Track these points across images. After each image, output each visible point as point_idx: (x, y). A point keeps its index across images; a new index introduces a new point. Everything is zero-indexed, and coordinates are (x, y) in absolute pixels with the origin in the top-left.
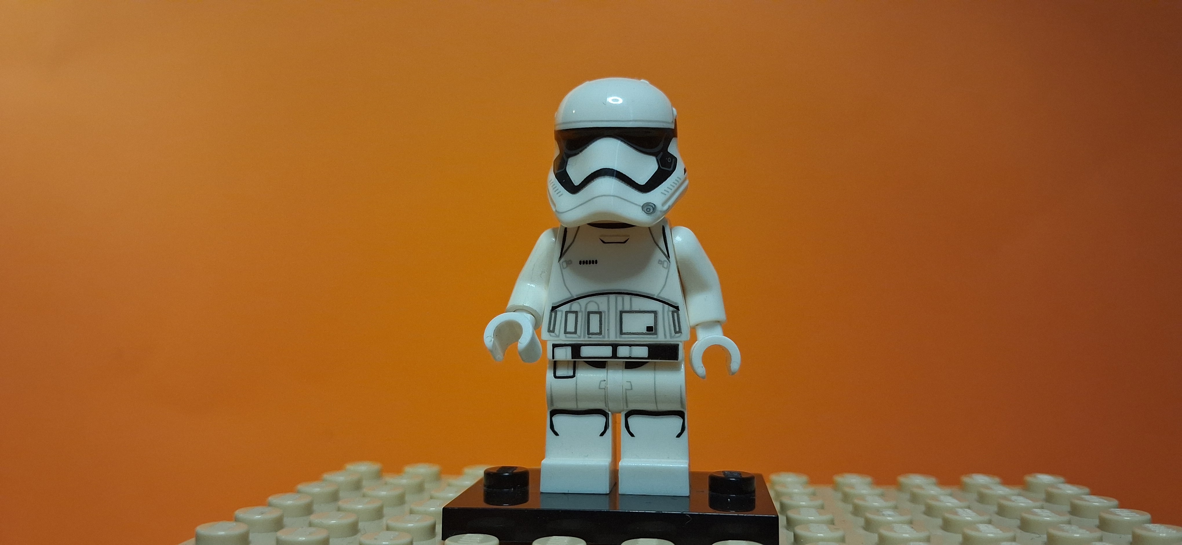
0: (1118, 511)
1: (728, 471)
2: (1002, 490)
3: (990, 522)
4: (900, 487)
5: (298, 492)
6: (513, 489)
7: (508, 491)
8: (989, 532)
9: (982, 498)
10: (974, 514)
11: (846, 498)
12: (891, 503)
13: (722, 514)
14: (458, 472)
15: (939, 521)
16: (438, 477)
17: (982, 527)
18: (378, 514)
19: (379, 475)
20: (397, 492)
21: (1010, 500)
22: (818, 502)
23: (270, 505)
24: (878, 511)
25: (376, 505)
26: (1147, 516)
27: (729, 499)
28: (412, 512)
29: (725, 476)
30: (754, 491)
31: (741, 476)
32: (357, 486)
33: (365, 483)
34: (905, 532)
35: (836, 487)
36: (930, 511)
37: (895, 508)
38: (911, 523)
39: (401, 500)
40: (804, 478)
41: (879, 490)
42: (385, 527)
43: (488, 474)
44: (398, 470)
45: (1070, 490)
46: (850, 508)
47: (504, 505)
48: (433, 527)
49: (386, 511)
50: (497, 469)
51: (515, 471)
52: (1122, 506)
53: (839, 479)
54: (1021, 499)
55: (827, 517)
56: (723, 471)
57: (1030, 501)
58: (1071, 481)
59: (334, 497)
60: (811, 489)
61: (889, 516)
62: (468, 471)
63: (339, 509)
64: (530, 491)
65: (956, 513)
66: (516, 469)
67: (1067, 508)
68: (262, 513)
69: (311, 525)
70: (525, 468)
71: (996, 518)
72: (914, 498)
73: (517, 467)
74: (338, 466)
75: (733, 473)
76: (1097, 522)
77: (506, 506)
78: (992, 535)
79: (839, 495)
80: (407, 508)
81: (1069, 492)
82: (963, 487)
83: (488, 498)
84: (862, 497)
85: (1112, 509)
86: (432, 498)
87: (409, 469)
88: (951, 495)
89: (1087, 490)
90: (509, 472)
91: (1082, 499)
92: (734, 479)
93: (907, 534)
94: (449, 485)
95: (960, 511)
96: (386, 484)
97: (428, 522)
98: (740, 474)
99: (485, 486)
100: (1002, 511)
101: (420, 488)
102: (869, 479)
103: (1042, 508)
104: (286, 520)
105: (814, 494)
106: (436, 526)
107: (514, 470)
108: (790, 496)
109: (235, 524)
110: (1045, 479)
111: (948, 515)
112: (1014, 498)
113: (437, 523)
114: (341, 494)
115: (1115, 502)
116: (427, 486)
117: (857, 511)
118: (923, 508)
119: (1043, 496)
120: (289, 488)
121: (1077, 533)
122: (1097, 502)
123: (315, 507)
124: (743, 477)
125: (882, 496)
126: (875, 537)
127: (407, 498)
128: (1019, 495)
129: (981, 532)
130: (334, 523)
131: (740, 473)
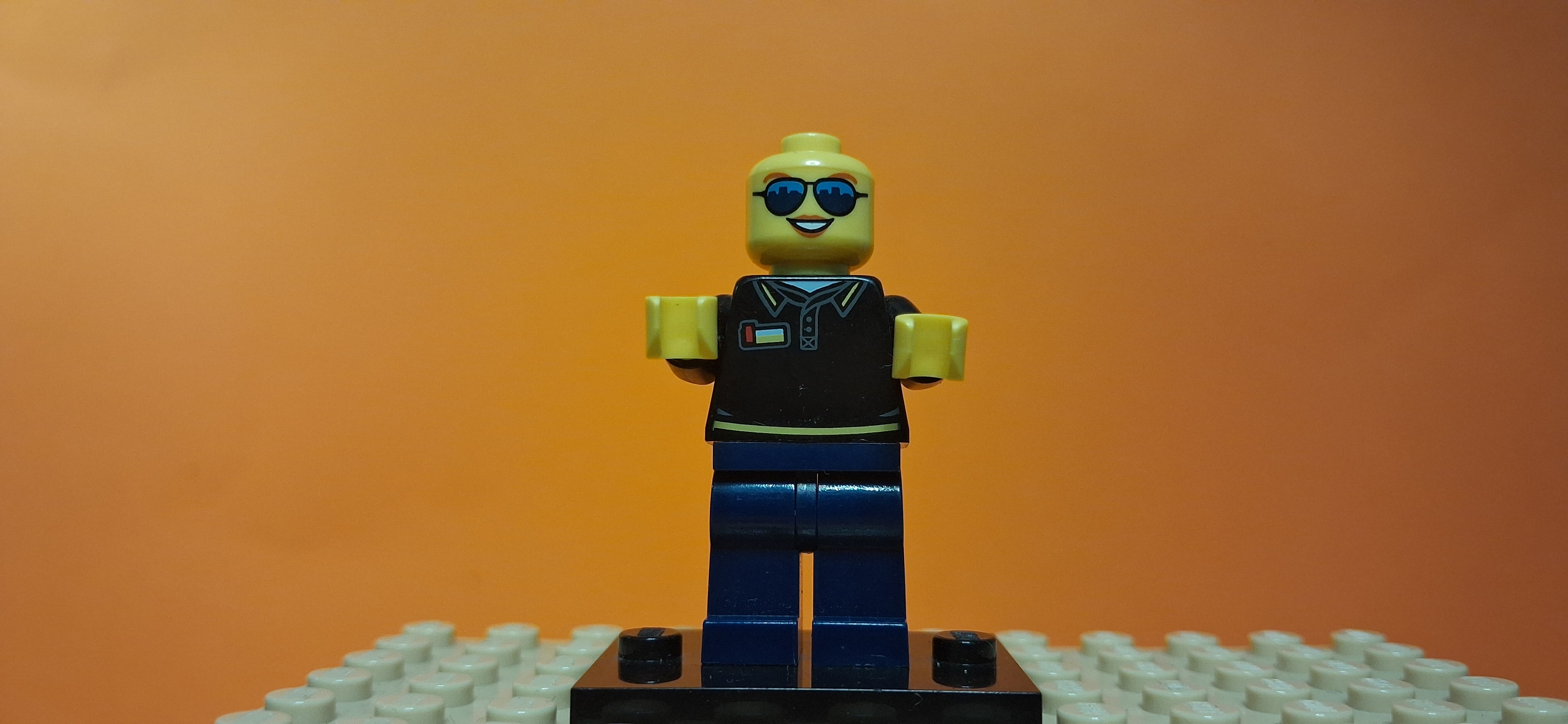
0: (1474, 679)
1: (958, 632)
2: (1309, 654)
3: (1310, 697)
4: (1169, 649)
5: (346, 665)
6: (661, 660)
7: (654, 662)
8: (1317, 709)
9: (1283, 664)
10: (1289, 687)
11: (1104, 665)
12: (1172, 673)
13: (956, 691)
14: (565, 635)
15: (1243, 697)
16: (535, 642)
17: (1307, 703)
18: (467, 696)
19: (451, 640)
20: (489, 664)
21: (1327, 666)
22: (1074, 672)
23: (310, 685)
24: (1159, 682)
25: (464, 683)
26: (1513, 687)
27: (966, 671)
28: (515, 693)
29: (956, 638)
30: (994, 659)
31: (978, 638)
32: (425, 656)
33: (435, 652)
34: (1207, 712)
35: (1084, 649)
36: (1221, 682)
37: (1177, 678)
38: (1205, 699)
39: (493, 676)
40: (1041, 638)
41: (1148, 654)
42: (484, 715)
43: (626, 640)
44: (478, 632)
45: (1397, 652)
46: (1116, 679)
47: (649, 682)
48: (553, 716)
49: (476, 691)
50: (638, 633)
51: (663, 635)
52: (1473, 672)
53: (1088, 638)
54: (1339, 664)
55: (1094, 693)
56: (951, 632)
57: (1355, 668)
58: (1394, 637)
59: (397, 672)
60: (1057, 653)
61: (1178, 690)
62: (578, 632)
63: (411, 690)
64: (683, 663)
65: (1266, 686)
66: (663, 632)
67: (1402, 675)
68: (306, 697)
69: (377, 713)
70: (677, 630)
71: (1314, 691)
72: (1194, 665)
73: (664, 629)
74: (394, 629)
75: (966, 634)
76: (1447, 694)
77: (651, 685)
78: (1322, 715)
79: (1094, 661)
80: (503, 687)
81: (1396, 654)
82: (1252, 649)
83: (626, 673)
84: (1131, 664)
85: (1466, 678)
86: (538, 673)
87: (494, 631)
88: (1243, 660)
89: (1418, 651)
90: (655, 636)
91: (1418, 664)
92: (968, 642)
93: (1210, 716)
94: (557, 654)
95: (1268, 681)
96: (467, 653)
97: (546, 707)
98: (976, 635)
99: (620, 656)
100: (1316, 681)
101: (514, 659)
102: (1128, 639)
103: (1370, 677)
104: (339, 707)
105: (1060, 661)
106: (558, 711)
107: (662, 633)
108: (1034, 662)
109: (270, 713)
110: (1358, 637)
111: (1254, 688)
112: (1332, 663)
113: (558, 709)
114: (407, 668)
115: (1462, 668)
116: (524, 655)
117: (1125, 683)
118: (1211, 678)
119: (1362, 659)
120: (334, 660)
121: (1433, 711)
122: (1438, 667)
123: (375, 687)
124: (981, 639)
125: (1153, 660)
126: (1166, 720)
127: (502, 672)
128: (1332, 659)
129: (1309, 710)
130: (412, 710)
131: (974, 634)
